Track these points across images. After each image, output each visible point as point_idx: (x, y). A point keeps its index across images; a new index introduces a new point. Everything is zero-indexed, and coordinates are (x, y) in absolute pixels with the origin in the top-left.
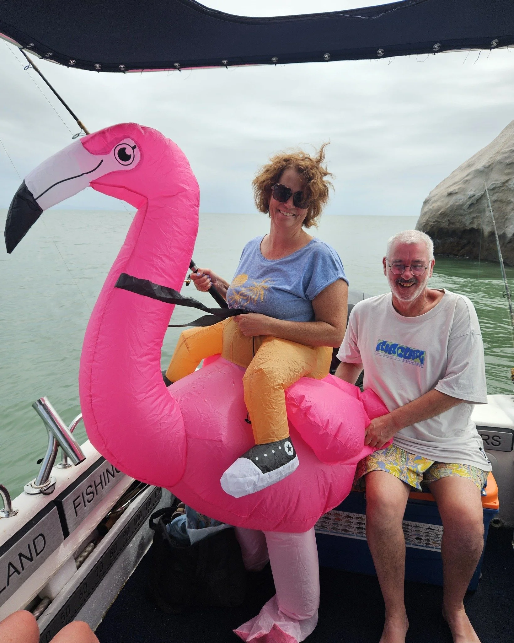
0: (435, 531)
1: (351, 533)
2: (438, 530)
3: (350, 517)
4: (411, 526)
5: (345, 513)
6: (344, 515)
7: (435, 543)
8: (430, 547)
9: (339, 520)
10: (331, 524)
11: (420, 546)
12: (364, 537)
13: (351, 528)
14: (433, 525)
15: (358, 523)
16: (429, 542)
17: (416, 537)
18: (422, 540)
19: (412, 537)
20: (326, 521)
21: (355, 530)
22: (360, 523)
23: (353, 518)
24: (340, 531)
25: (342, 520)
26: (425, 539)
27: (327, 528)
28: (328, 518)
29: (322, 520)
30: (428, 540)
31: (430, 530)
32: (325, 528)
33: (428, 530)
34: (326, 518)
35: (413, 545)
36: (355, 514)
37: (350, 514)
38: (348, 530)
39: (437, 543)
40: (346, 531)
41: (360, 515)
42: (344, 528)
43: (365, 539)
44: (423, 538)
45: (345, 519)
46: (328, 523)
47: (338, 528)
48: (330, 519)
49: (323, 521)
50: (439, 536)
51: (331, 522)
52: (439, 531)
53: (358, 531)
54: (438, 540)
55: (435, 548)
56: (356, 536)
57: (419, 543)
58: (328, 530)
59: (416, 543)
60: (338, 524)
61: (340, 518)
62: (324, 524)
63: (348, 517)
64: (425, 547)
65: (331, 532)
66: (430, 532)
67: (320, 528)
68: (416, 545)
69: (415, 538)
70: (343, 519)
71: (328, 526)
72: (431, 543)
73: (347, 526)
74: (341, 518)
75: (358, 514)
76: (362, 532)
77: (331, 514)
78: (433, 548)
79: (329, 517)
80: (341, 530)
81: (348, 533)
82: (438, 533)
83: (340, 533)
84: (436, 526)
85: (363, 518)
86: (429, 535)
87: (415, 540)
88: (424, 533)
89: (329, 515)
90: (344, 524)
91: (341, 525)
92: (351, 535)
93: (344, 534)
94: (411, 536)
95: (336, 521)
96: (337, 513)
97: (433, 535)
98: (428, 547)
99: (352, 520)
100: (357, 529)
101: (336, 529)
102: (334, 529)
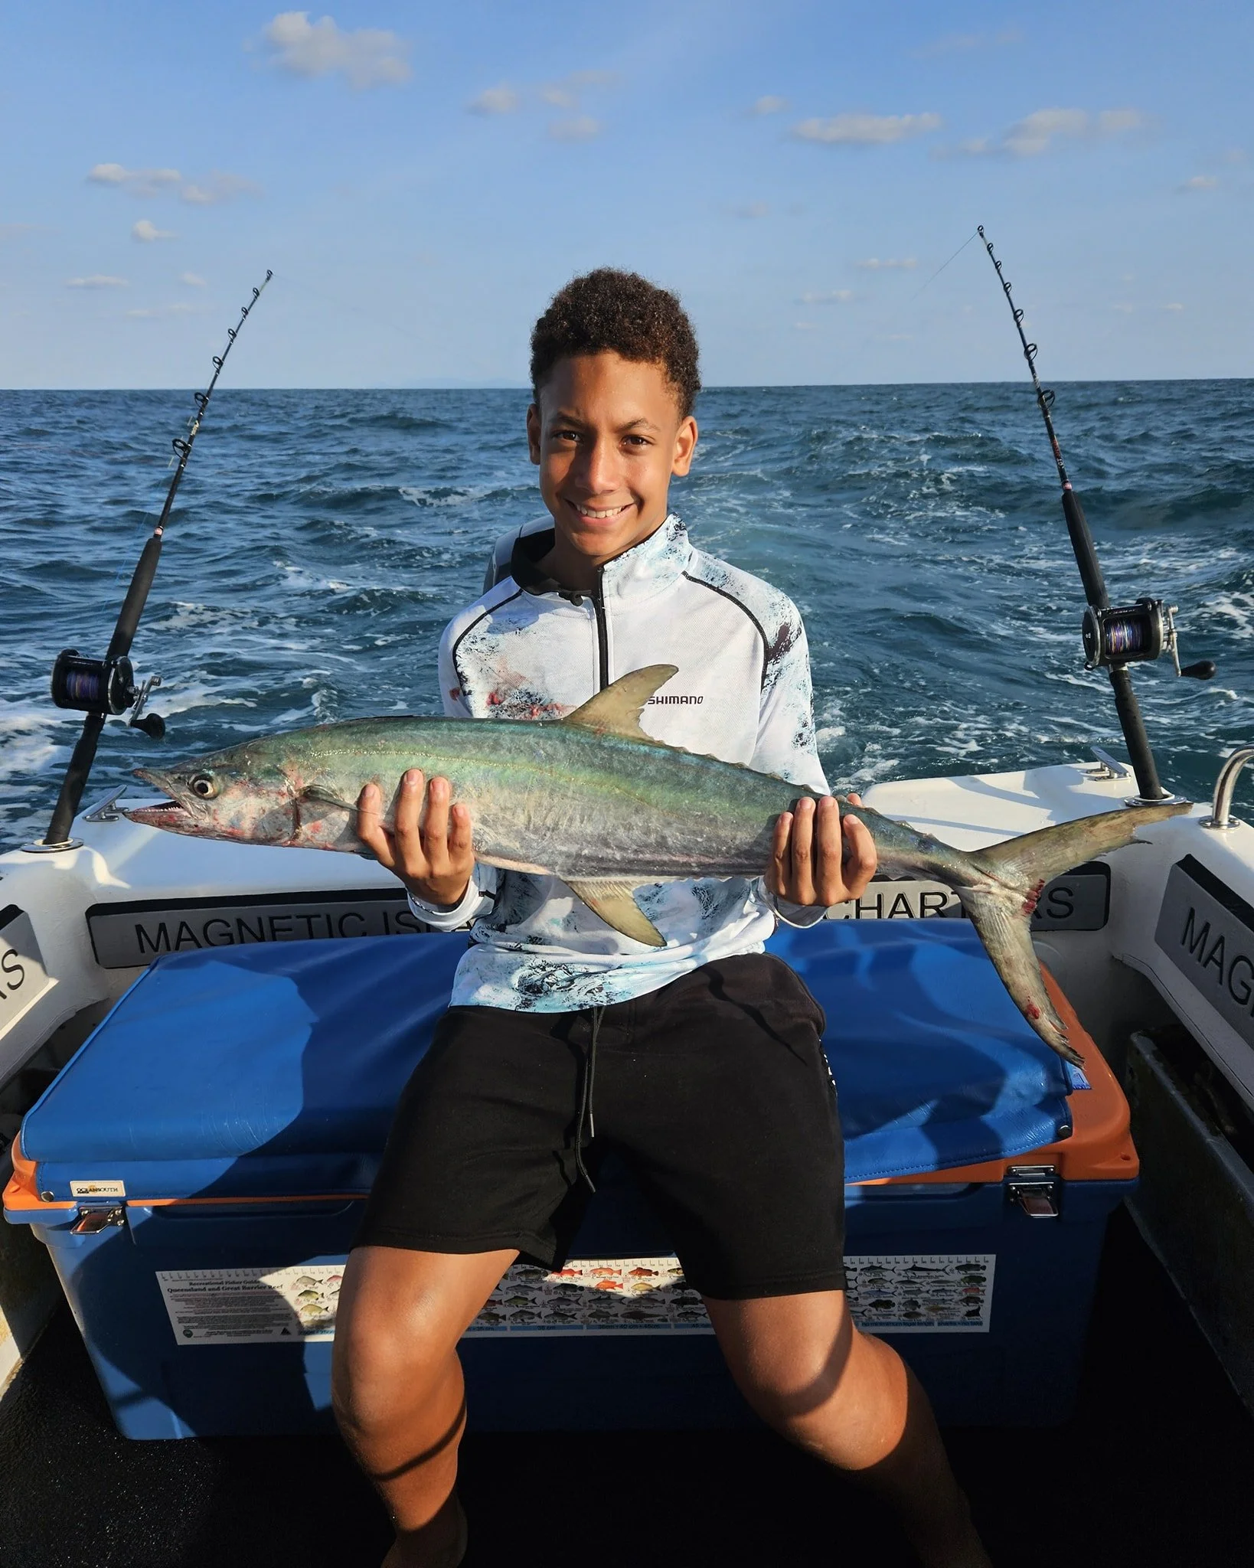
0: (933, 1274)
1: (656, 1321)
2: (944, 1270)
3: (649, 1272)
4: (855, 1270)
5: (628, 1261)
6: (626, 1271)
7: (934, 1309)
8: (920, 1324)
9: (613, 1286)
10: (588, 1304)
11: (888, 1324)
12: (707, 1326)
13: (656, 1304)
14: (926, 1258)
15: (676, 1286)
16: (918, 1310)
17: (873, 1300)
18: (894, 1305)
19: (860, 1301)
20: (570, 1296)
21: (670, 1309)
23: (656, 1273)
24: (621, 1321)
25: (622, 1287)
26: (903, 1301)
27: (573, 1316)
29: (556, 1297)
30: (915, 1304)
31: (918, 1273)
32: (569, 1319)
33: (910, 1274)
34: (565, 1287)
36: (663, 1261)
37: (645, 1263)
38: (648, 1311)
39: (942, 1309)
40: (638, 1315)
42: (633, 1308)
43: (711, 1331)
44: (895, 1300)
45: (635, 1281)
46: (577, 1302)
47: (612, 1312)
48: (582, 1289)
49: (559, 1299)
50: (947, 1288)
51: (586, 1296)
52: (947, 1270)
53: (681, 1311)
54: (945, 1298)
55: (936, 1323)
56: (677, 1326)
57: (884, 1316)
58: (580, 1324)
59: (874, 1318)
60: (609, 1299)
61: (613, 1280)
62: (562, 1307)
63: (640, 1271)
64: (905, 1324)
65: (589, 1327)
66: (919, 1277)
67: (549, 1322)
68: (876, 1324)
69: (870, 1305)
72: (922, 1310)
73: (643, 1301)
74: (619, 1281)
76: (692, 1313)
77: (581, 1273)
78: (930, 1323)
79: (578, 1284)
80: (622, 1316)
81: (645, 1323)
82: (943, 1279)
84: (936, 1258)
86: (914, 1287)
87: (870, 1311)
88: (899, 1286)
89: (577, 1275)
91: (620, 1301)
92: (657, 1326)
93: (635, 1327)
94: (857, 1299)
97: (928, 1287)
98: (914, 1324)
99: (654, 1281)
100: (675, 1305)
101: (607, 1315)
102: (599, 1317)
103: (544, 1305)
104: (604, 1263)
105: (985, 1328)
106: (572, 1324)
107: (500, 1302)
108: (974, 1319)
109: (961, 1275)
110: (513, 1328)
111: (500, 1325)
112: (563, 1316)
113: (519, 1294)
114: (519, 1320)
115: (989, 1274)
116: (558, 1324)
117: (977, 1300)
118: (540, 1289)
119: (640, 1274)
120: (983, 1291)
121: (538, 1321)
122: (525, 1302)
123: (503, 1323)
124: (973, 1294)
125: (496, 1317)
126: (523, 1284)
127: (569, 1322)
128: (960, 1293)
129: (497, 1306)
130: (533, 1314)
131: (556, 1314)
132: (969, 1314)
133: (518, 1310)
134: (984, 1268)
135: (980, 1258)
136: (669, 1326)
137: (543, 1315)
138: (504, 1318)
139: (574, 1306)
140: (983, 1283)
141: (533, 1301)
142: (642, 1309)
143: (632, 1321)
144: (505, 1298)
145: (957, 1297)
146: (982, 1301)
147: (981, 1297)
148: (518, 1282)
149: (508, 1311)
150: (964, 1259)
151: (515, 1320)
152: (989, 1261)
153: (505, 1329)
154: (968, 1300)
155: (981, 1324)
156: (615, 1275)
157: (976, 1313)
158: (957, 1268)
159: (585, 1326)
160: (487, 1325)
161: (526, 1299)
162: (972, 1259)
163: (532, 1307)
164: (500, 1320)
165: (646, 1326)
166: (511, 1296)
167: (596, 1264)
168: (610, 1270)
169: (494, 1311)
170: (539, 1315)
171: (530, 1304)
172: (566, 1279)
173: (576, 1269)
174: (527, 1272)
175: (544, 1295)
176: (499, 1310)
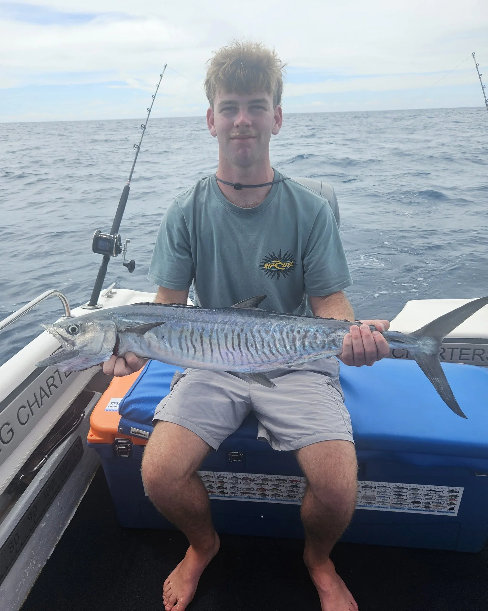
0: (438, 492)
2: (442, 492)
4: (407, 489)
7: (437, 506)
8: (430, 511)
11: (417, 510)
14: (436, 487)
17: (412, 501)
18: (420, 503)
19: (407, 501)
20: (294, 489)
26: (424, 502)
27: (295, 497)
28: (296, 487)
29: (289, 490)
30: (429, 503)
31: (432, 492)
32: (293, 498)
33: (429, 492)
34: (293, 486)
35: (408, 509)
39: (439, 506)
44: (421, 501)
46: (297, 492)
48: (299, 487)
50: (442, 498)
52: (444, 492)
54: (441, 502)
55: (436, 511)
57: (416, 507)
59: (412, 507)
62: (291, 493)
64: (424, 511)
66: (432, 494)
67: (285, 498)
68: (413, 510)
69: (411, 502)
71: (297, 495)
72: (431, 506)
77: (300, 481)
78: (434, 511)
79: (299, 486)
82: (442, 495)
84: (440, 487)
86: (429, 497)
87: (411, 504)
88: (424, 496)
94: (406, 500)
97: (435, 498)
98: (427, 511)
103: (284, 492)
105: (455, 515)
106: (294, 500)
107: (268, 490)
108: (452, 511)
109: (449, 494)
110: (271, 500)
111: (267, 498)
112: (291, 497)
113: (275, 487)
115: (460, 495)
116: (289, 499)
117: (454, 504)
118: (284, 486)
120: (457, 501)
121: (281, 498)
122: (277, 490)
123: (268, 497)
124: (453, 501)
125: (265, 495)
126: (277, 484)
127: (293, 499)
128: (448, 501)
130: (280, 495)
131: (288, 496)
132: (450, 509)
133: (274, 493)
134: (458, 492)
135: (458, 489)
137: (283, 496)
138: (268, 495)
139: (296, 493)
140: (457, 498)
141: (280, 490)
144: (269, 488)
145: (446, 502)
146: (456, 505)
147: (456, 503)
148: (275, 483)
149: (270, 493)
150: (451, 488)
151: (273, 497)
152: (461, 490)
153: (268, 499)
154: (450, 504)
155: (454, 513)
157: (453, 509)
158: (448, 491)
159: (299, 501)
160: (263, 498)
161: (278, 489)
162: (454, 488)
163: (279, 493)
164: (267, 496)
166: (272, 487)
169: (265, 493)
170: (282, 496)
171: (279, 491)
172: (294, 483)
173: (298, 480)
174: (279, 480)
175: (284, 489)
176: (267, 492)
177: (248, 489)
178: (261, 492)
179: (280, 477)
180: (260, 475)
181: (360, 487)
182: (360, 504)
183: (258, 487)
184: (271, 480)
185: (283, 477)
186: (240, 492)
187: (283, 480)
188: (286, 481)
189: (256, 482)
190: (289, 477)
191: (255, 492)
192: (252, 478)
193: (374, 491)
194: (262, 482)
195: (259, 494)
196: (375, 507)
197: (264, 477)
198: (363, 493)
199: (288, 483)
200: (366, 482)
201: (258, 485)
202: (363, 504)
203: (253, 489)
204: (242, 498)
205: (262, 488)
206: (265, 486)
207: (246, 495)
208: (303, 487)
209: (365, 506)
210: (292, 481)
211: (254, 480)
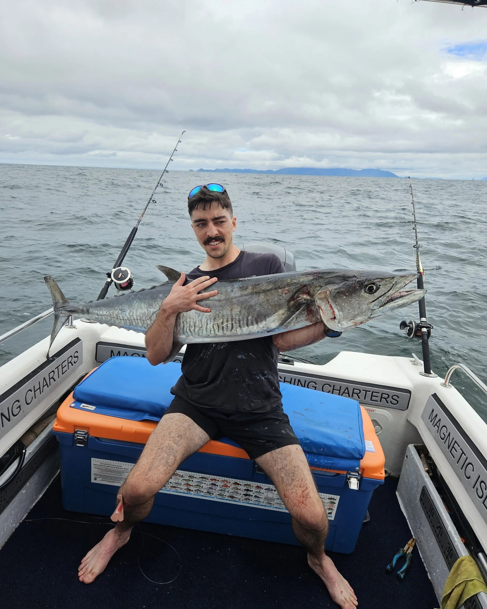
1: (237, 500)
3: (238, 484)
5: (233, 480)
6: (231, 482)
9: (227, 486)
10: (218, 491)
13: (238, 494)
15: (245, 490)
20: (213, 487)
21: (242, 497)
22: (247, 490)
23: (241, 485)
24: (227, 498)
25: (229, 487)
27: (213, 494)
28: (215, 485)
29: (209, 487)
34: (213, 484)
36: (243, 481)
37: (238, 481)
38: (235, 496)
40: (232, 497)
41: (249, 483)
42: (231, 494)
45: (234, 486)
46: (215, 490)
47: (225, 494)
48: (217, 486)
49: (210, 488)
51: (218, 488)
52: (325, 499)
53: (245, 498)
56: (243, 502)
60: (225, 490)
61: (227, 485)
62: (210, 490)
63: (236, 483)
65: (217, 498)
67: (205, 494)
70: (231, 485)
71: (215, 492)
73: (234, 493)
74: (229, 485)
75: (246, 482)
76: (248, 499)
77: (218, 481)
79: (217, 484)
80: (227, 496)
83: (226, 500)
85: (252, 485)
89: (217, 481)
90: (231, 491)
91: (228, 492)
92: (237, 501)
95: (223, 487)
96: (225, 480)
99: (239, 487)
100: (244, 496)
101: (223, 495)
102: (220, 495)
103: (205, 489)
104: (226, 479)
105: (333, 519)
106: (212, 496)
107: (192, 486)
108: (330, 515)
109: (329, 501)
110: (194, 495)
111: (190, 493)
112: (210, 493)
113: (198, 484)
114: (196, 492)
115: (337, 502)
116: (208, 495)
117: (332, 509)
118: (205, 484)
119: (236, 485)
120: (334, 507)
121: (202, 494)
123: (191, 492)
124: (331, 507)
125: (190, 490)
128: (328, 507)
129: (191, 486)
130: (201, 491)
131: (208, 492)
132: (329, 513)
133: (197, 489)
134: (336, 500)
135: (335, 497)
136: (240, 502)
138: (192, 491)
139: (214, 491)
140: (334, 504)
141: (202, 487)
142: (234, 495)
143: (230, 499)
148: (199, 480)
149: (194, 489)
150: (330, 496)
151: (195, 492)
152: (338, 498)
153: (191, 494)
154: (329, 509)
155: (332, 517)
156: (228, 483)
157: (331, 513)
158: (328, 498)
159: (215, 498)
160: (187, 492)
161: (200, 486)
162: (333, 496)
163: (201, 489)
165: (233, 501)
166: (196, 484)
167: (223, 478)
168: (227, 481)
169: (190, 488)
170: (203, 492)
171: (201, 488)
172: (213, 482)
173: (217, 479)
174: (202, 478)
175: (206, 485)
176: (191, 488)
177: (177, 483)
178: (187, 488)
179: (203, 475)
180: (188, 472)
181: (264, 489)
182: (262, 504)
183: (185, 482)
184: (196, 478)
185: (205, 476)
186: (170, 486)
187: (205, 478)
188: (208, 479)
189: (184, 478)
190: (210, 476)
191: (182, 487)
192: (181, 475)
193: (274, 494)
194: (189, 478)
195: (185, 489)
196: (273, 507)
197: (190, 475)
198: (265, 494)
199: (209, 481)
200: (269, 485)
201: (185, 481)
202: (264, 504)
203: (181, 484)
204: (170, 491)
205: (188, 484)
206: (190, 482)
207: (174, 489)
208: (220, 486)
209: (266, 506)
210: (212, 480)
211: (182, 476)
